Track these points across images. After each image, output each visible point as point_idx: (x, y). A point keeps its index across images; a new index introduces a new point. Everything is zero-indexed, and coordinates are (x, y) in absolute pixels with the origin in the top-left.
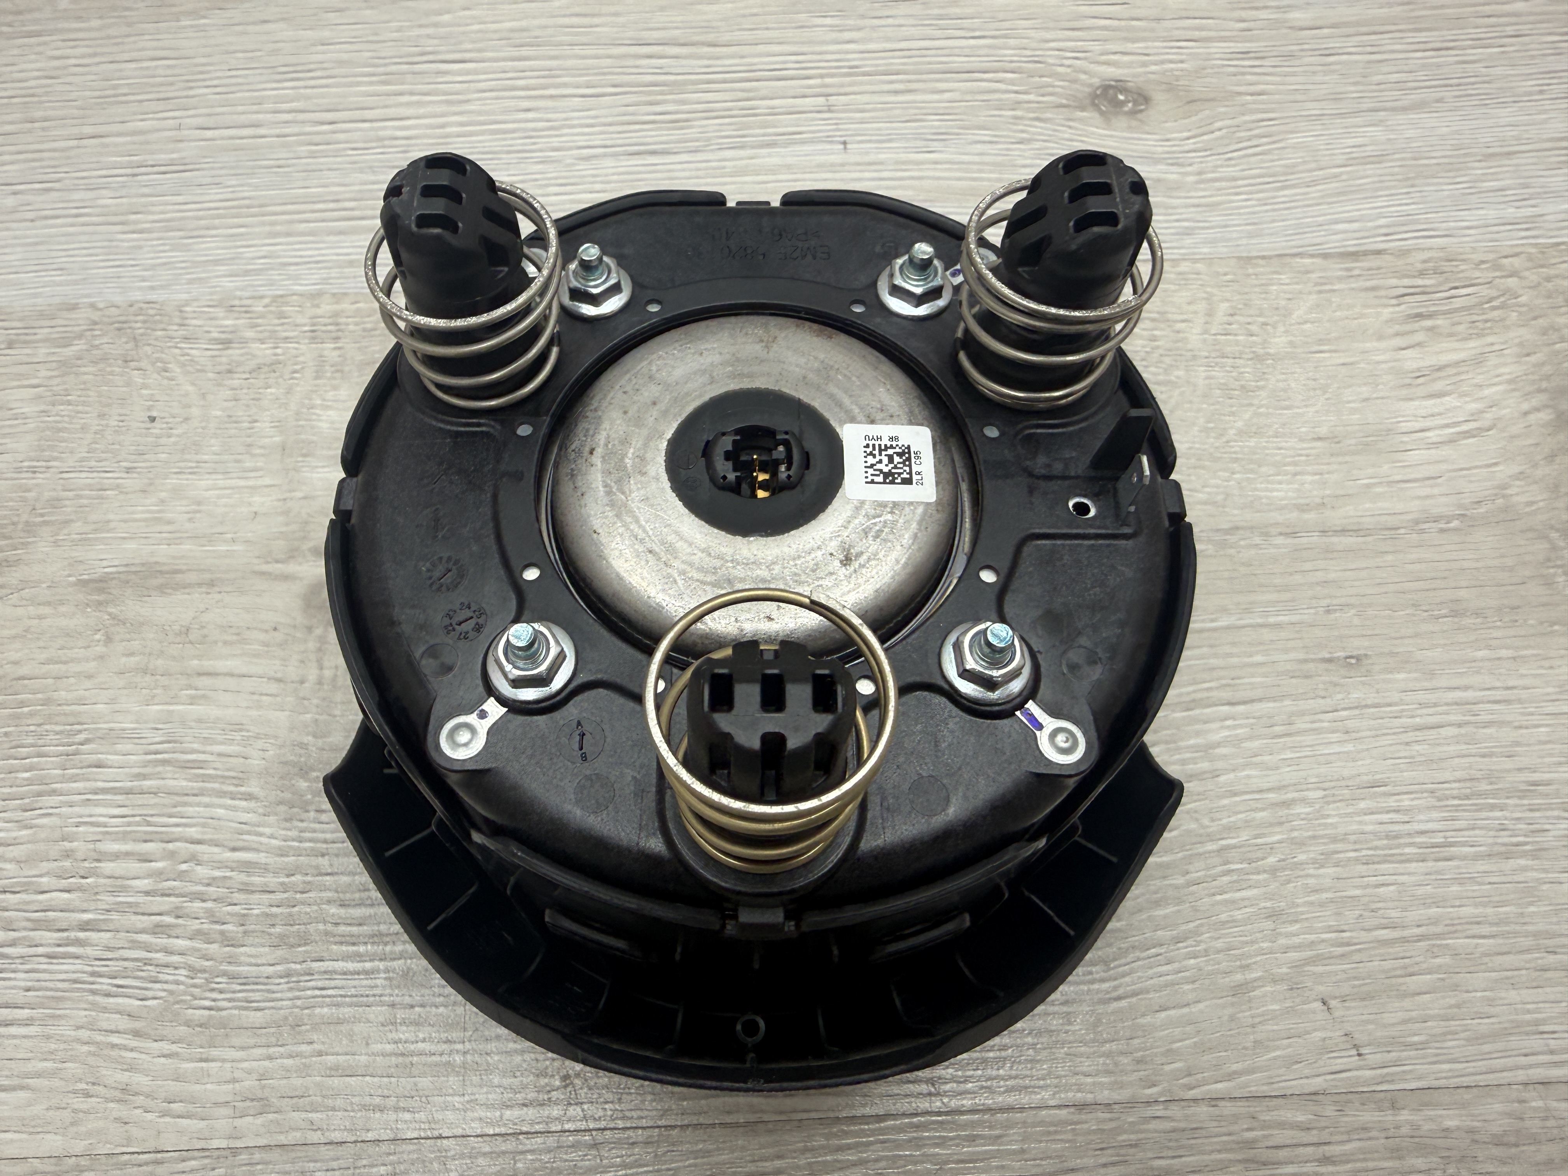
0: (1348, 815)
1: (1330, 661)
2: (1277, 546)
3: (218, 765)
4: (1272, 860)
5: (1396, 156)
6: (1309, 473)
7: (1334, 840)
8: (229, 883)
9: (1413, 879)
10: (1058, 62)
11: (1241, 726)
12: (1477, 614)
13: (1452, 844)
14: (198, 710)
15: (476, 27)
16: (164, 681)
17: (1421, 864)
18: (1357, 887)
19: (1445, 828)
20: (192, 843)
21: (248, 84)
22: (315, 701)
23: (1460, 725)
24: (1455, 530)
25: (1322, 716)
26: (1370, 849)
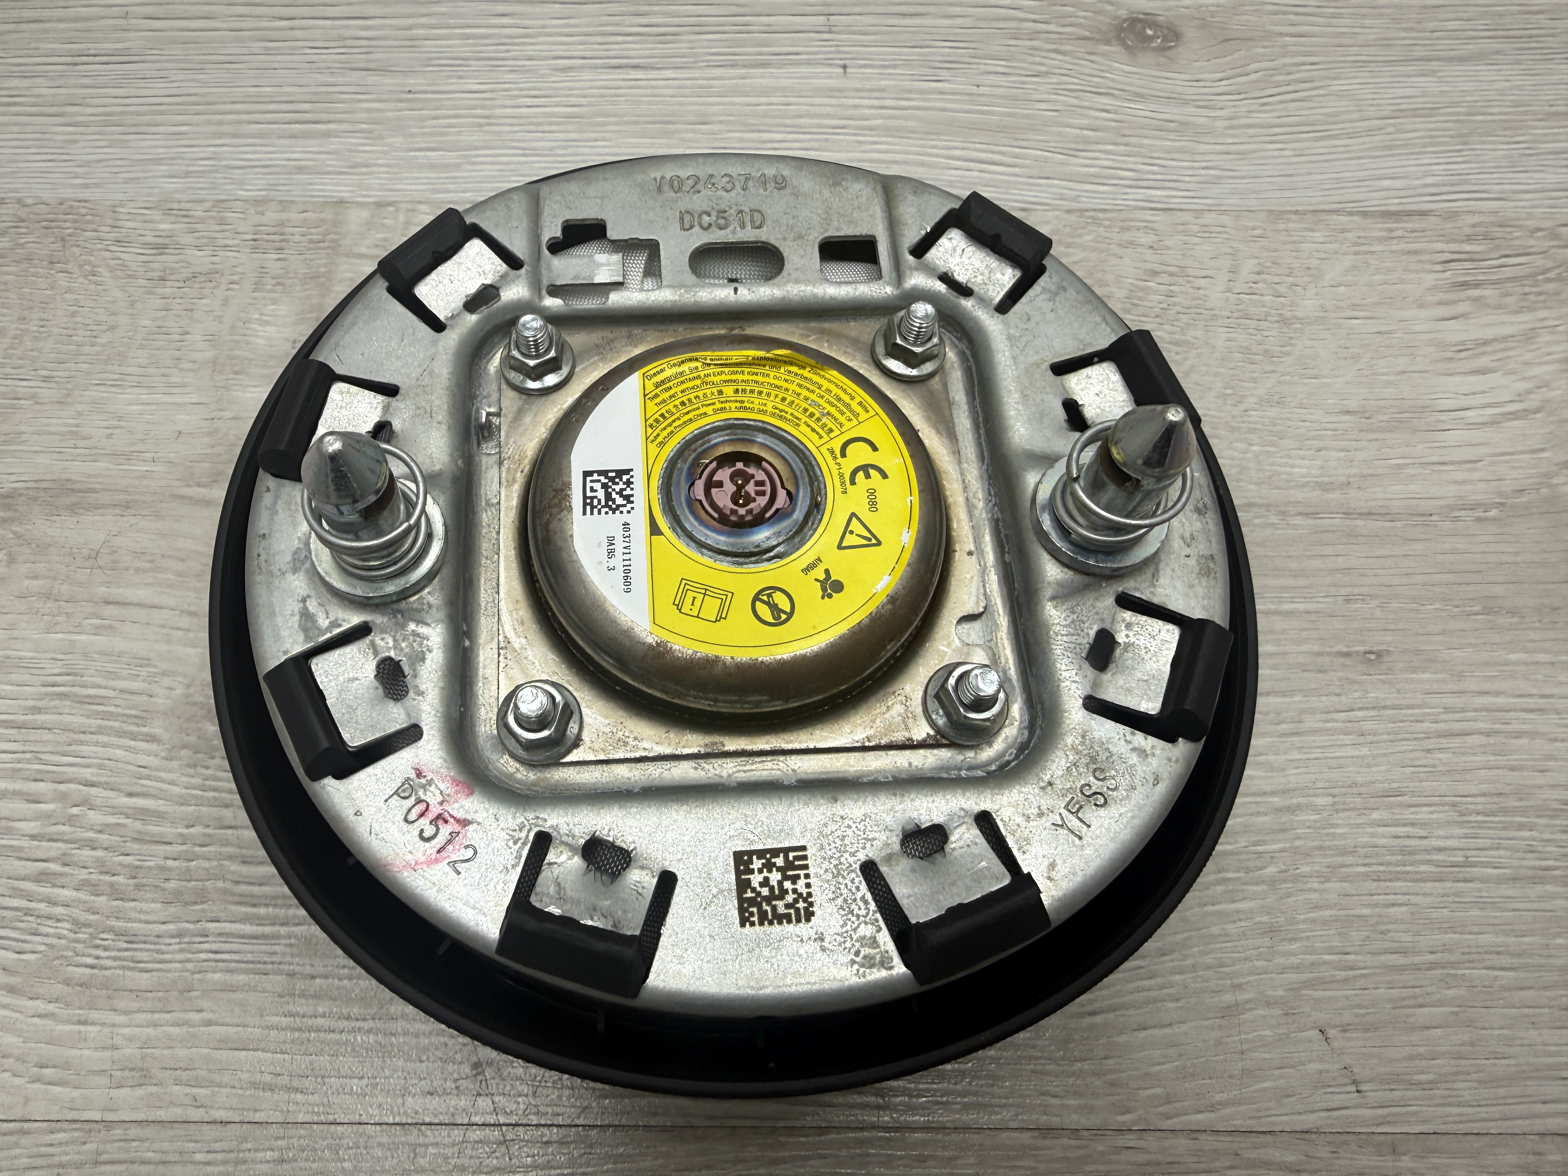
0: (1358, 826)
1: (1347, 655)
2: (1296, 527)
3: (119, 702)
4: (1271, 870)
5: (1451, 110)
6: (1334, 449)
7: (1343, 852)
8: (122, 831)
9: (1429, 900)
12: (1512, 613)
13: (1472, 865)
14: (100, 641)
16: (70, 608)
17: (1437, 884)
18: (1366, 905)
19: (1467, 846)
23: (1488, 734)
24: (1494, 519)
25: (1335, 716)
26: (1382, 864)
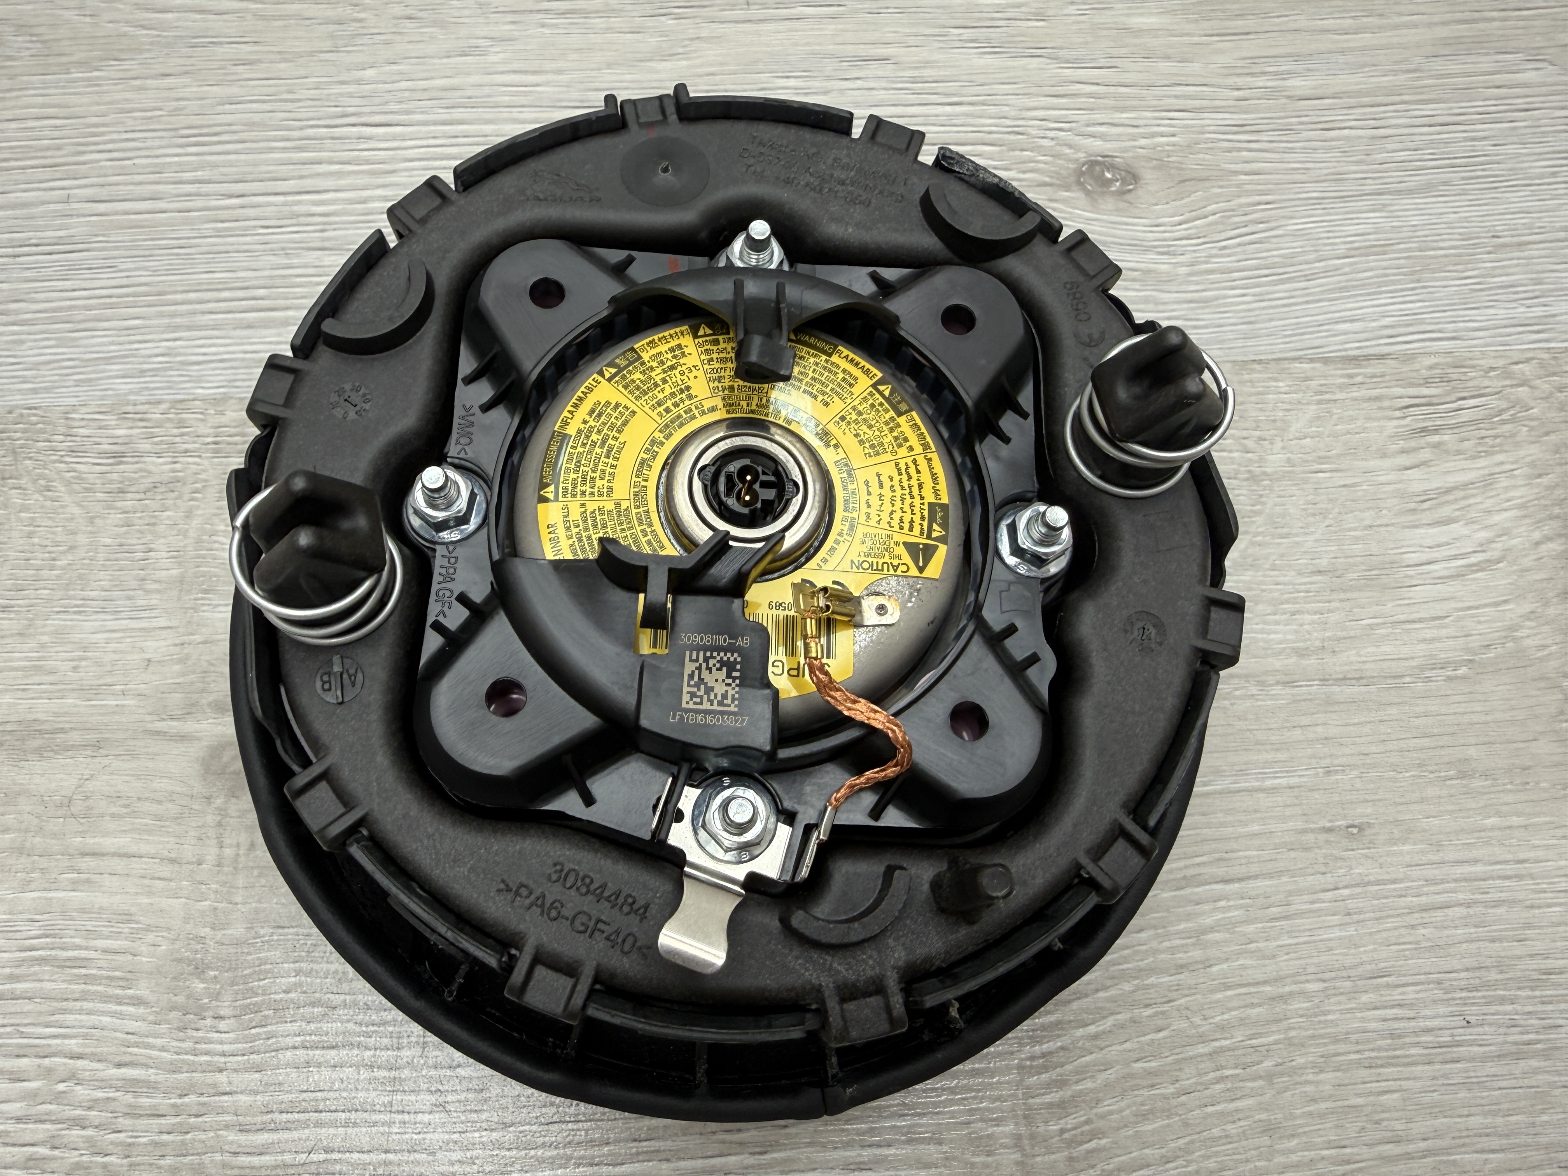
0: (1350, 1011)
1: (1330, 830)
2: (1274, 697)
3: (101, 963)
4: (1268, 1064)
5: (1402, 246)
6: (1308, 613)
7: (1336, 1041)
8: (112, 1106)
9: (1418, 1084)
10: (1042, 133)
11: (1236, 907)
12: (1486, 776)
13: (1459, 1044)
14: (78, 896)
15: (403, 85)
16: (43, 863)
17: (1427, 1067)
18: (1358, 1095)
19: (1453, 1024)
20: (71, 1058)
21: (147, 148)
22: (213, 886)
23: (1468, 905)
24: (1464, 678)
25: (1322, 896)
26: (1372, 1050)
